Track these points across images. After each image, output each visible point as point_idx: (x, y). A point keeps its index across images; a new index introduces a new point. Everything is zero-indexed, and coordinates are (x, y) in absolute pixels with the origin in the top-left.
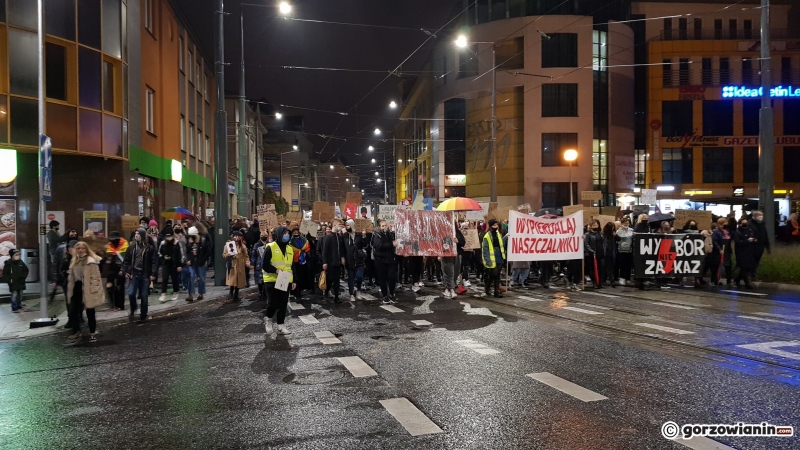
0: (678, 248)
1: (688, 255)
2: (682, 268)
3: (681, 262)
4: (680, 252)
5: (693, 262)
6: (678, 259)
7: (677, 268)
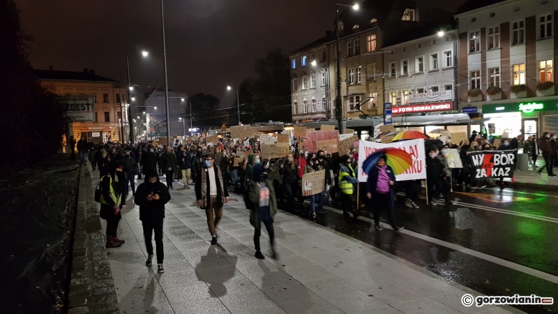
0: (495, 160)
1: (503, 164)
2: (497, 172)
3: (497, 169)
4: (497, 162)
5: (506, 168)
6: (495, 167)
7: (494, 172)
